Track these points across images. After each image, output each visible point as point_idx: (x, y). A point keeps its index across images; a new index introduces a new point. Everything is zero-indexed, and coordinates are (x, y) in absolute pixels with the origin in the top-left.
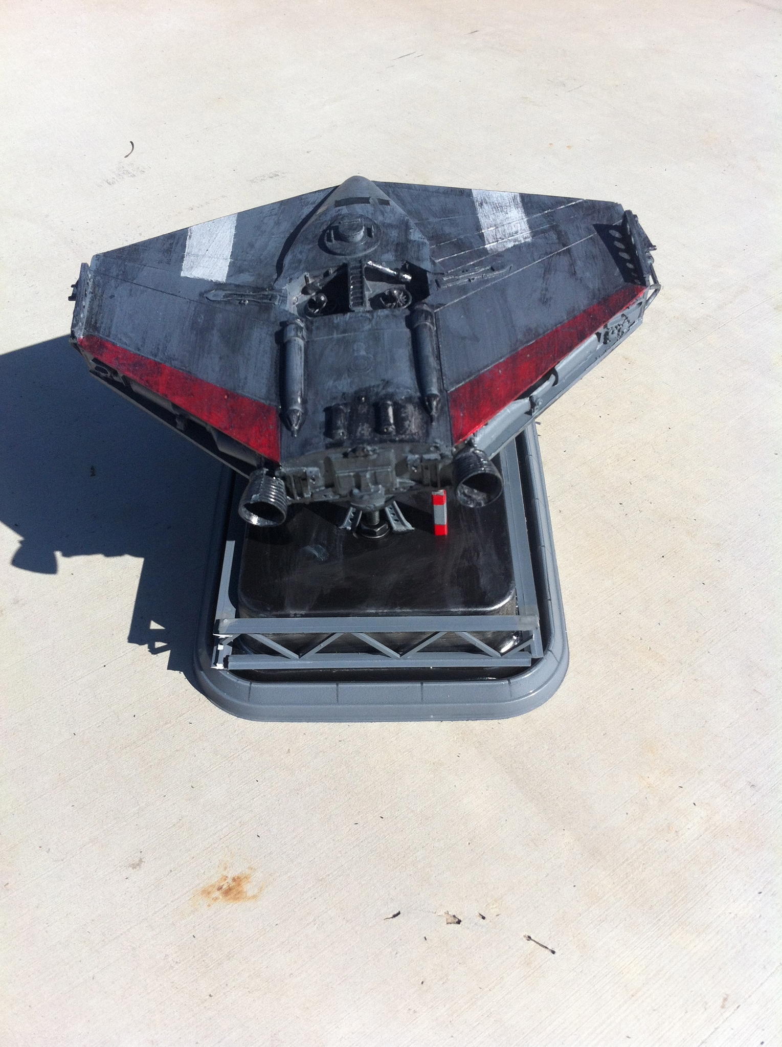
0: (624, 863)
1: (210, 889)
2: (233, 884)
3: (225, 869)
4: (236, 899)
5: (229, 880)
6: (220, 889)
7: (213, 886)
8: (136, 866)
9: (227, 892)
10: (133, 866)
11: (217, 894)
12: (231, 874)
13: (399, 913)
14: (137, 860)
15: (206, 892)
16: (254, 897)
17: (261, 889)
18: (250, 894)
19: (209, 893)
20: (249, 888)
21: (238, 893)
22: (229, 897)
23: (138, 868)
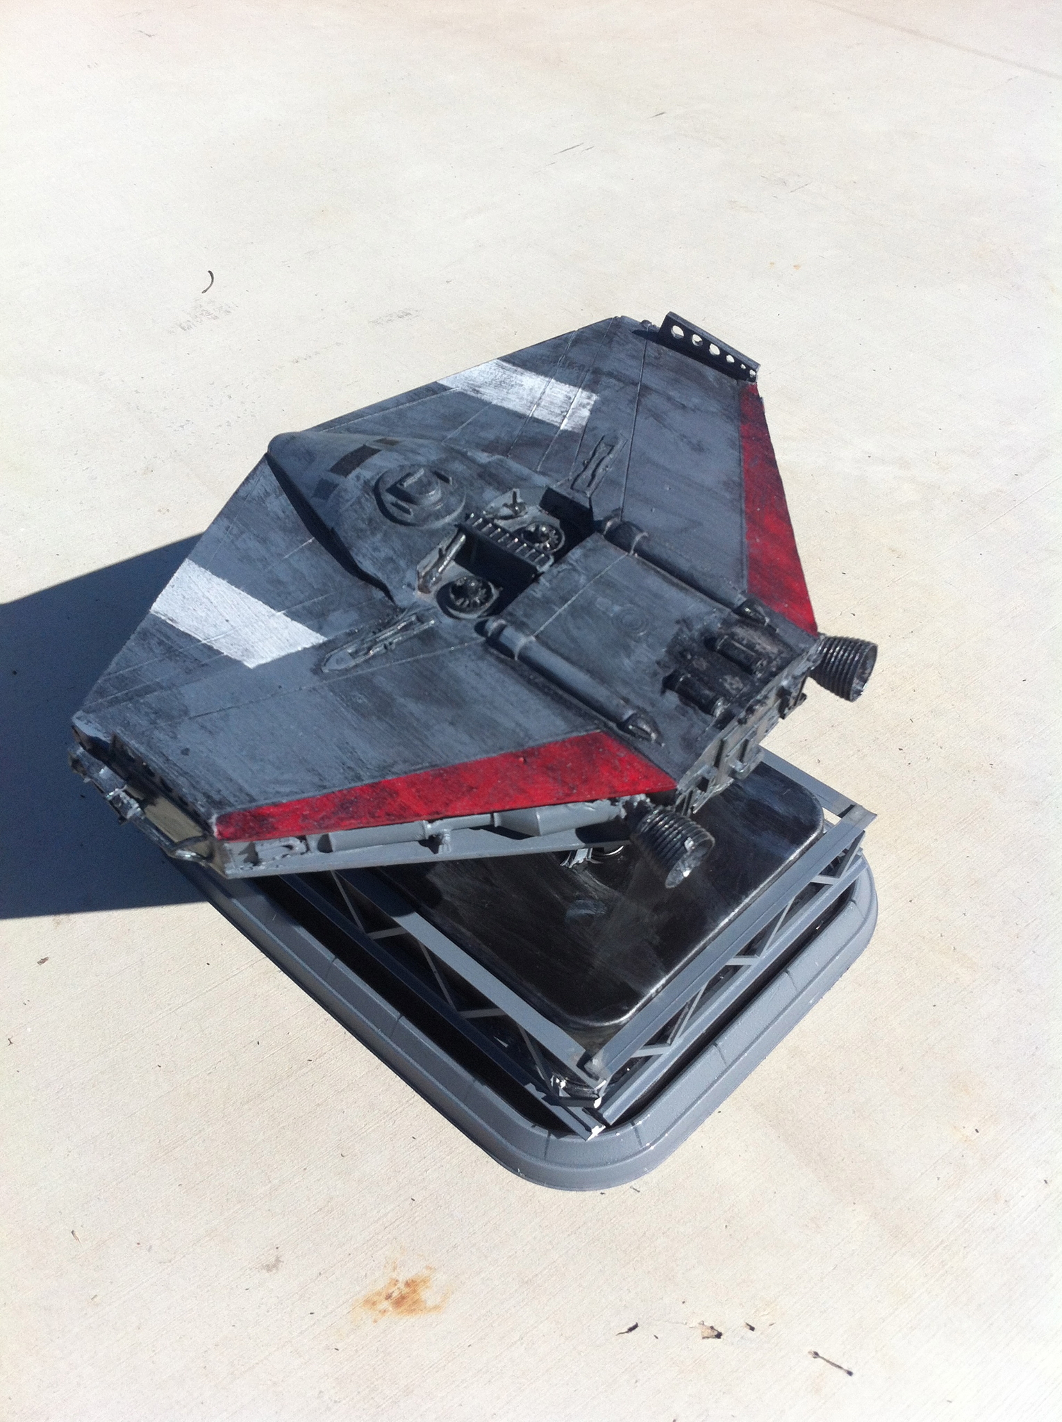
0: (938, 1246)
1: (375, 1299)
2: (406, 1290)
3: (395, 1269)
4: (411, 1311)
5: (401, 1285)
6: (388, 1297)
7: (379, 1294)
8: (272, 1267)
9: (400, 1302)
10: (269, 1268)
11: (386, 1304)
12: (404, 1276)
13: (635, 1327)
14: (273, 1259)
15: (370, 1303)
16: (436, 1307)
17: (445, 1296)
18: (430, 1303)
19: (374, 1303)
20: (428, 1296)
21: (415, 1303)
22: (403, 1308)
23: (274, 1271)
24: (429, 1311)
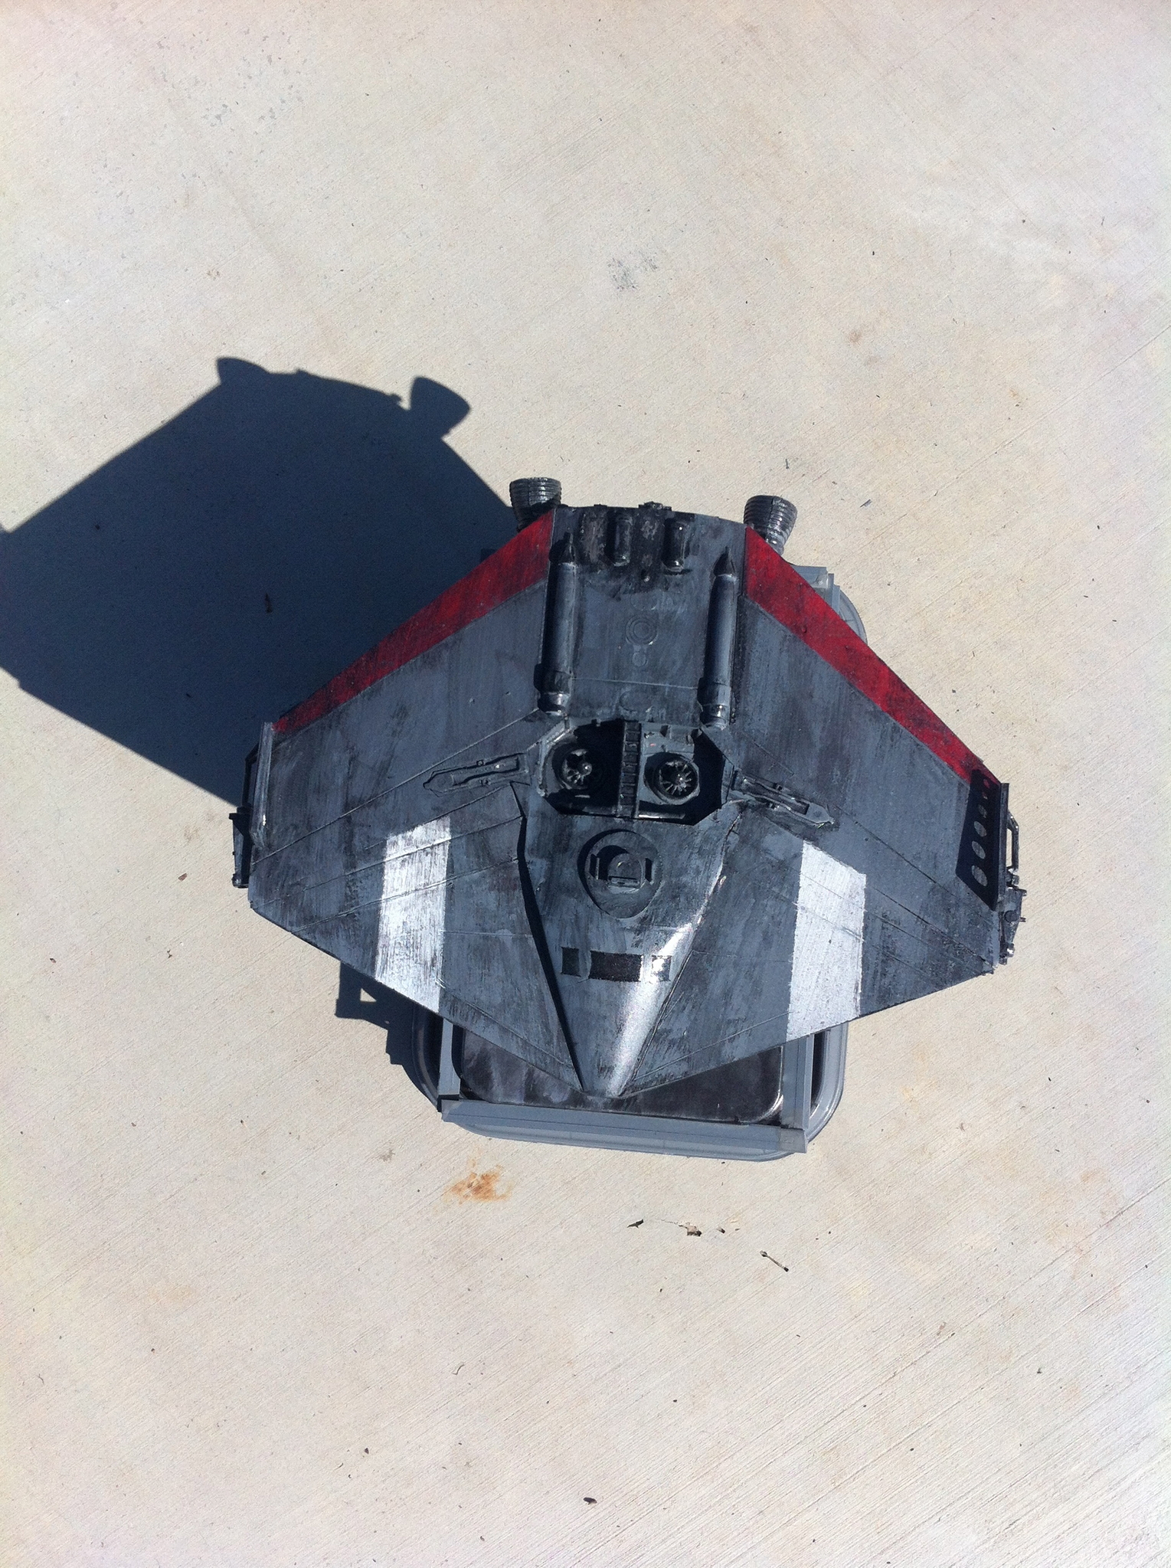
1: (461, 1186)
2: (482, 1182)
3: (474, 1165)
4: (485, 1197)
5: (479, 1178)
6: (470, 1186)
7: (463, 1183)
8: (387, 1157)
9: (478, 1189)
10: (385, 1158)
11: (468, 1191)
12: (480, 1171)
13: (642, 1222)
14: (388, 1152)
15: (457, 1189)
16: (503, 1196)
17: (510, 1188)
18: (499, 1193)
19: (460, 1190)
20: (497, 1187)
21: (489, 1191)
22: (479, 1195)
23: (389, 1160)
24: (498, 1198)
